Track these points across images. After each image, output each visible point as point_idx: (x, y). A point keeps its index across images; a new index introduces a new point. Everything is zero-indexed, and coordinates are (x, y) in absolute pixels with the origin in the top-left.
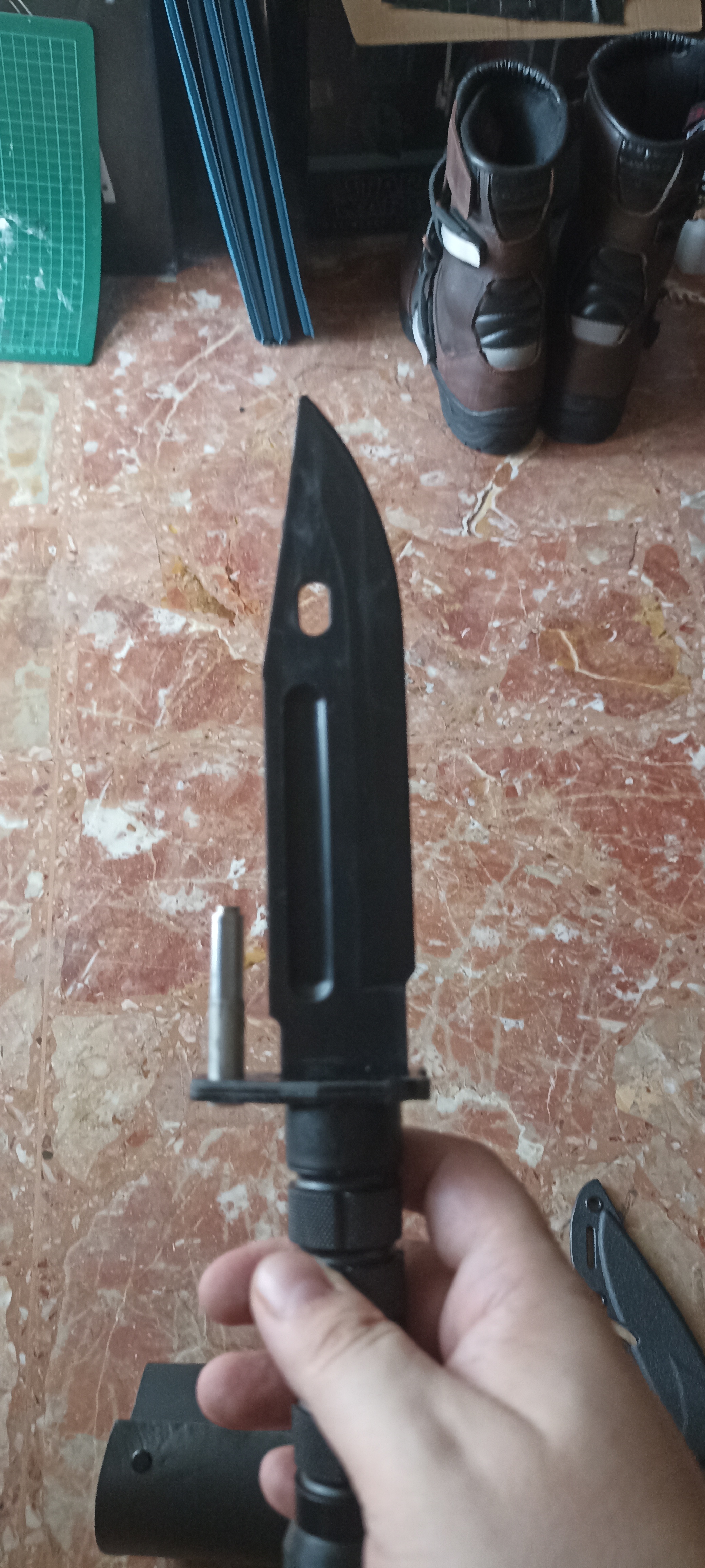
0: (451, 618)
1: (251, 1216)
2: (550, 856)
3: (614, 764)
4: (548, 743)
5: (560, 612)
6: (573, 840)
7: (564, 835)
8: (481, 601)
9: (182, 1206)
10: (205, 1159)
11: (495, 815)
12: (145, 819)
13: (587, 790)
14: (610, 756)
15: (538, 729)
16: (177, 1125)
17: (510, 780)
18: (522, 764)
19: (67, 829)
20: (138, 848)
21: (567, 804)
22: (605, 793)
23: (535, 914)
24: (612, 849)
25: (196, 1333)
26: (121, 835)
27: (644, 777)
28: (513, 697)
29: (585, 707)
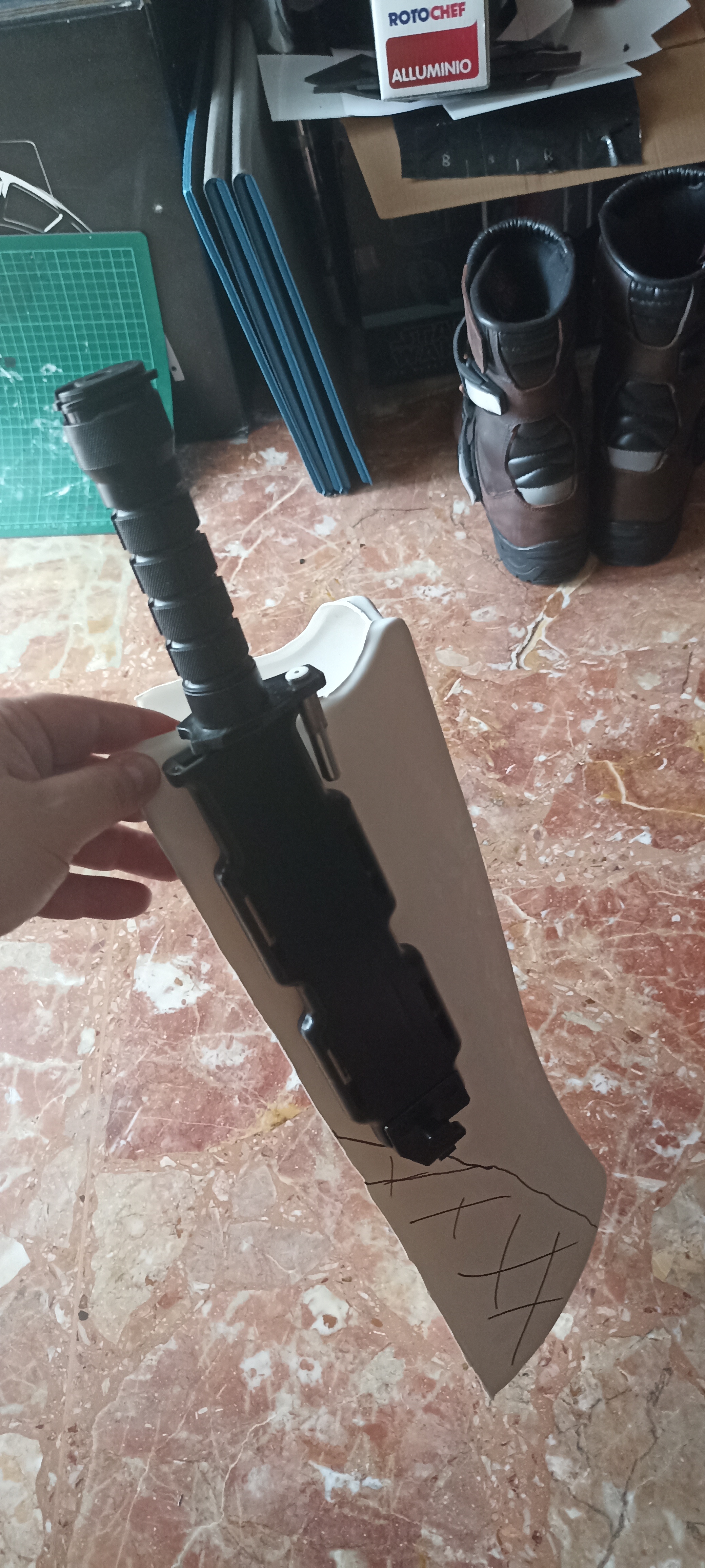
0: (496, 755)
1: (273, 1384)
2: (590, 1001)
3: (660, 900)
4: (591, 880)
5: (608, 743)
6: (615, 983)
7: (605, 978)
8: (527, 735)
9: (207, 1371)
10: (231, 1323)
11: (534, 959)
12: (191, 973)
13: (630, 929)
14: (656, 892)
15: (581, 866)
16: (206, 1286)
17: (552, 922)
18: (564, 903)
19: (119, 985)
20: (184, 1002)
21: (610, 945)
22: (650, 931)
23: (572, 1063)
24: (656, 992)
25: (214, 1509)
26: (169, 989)
27: (692, 913)
28: (556, 833)
29: (631, 841)
